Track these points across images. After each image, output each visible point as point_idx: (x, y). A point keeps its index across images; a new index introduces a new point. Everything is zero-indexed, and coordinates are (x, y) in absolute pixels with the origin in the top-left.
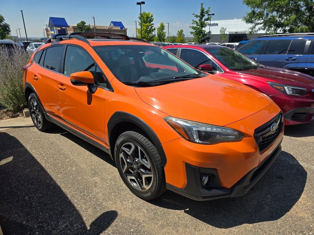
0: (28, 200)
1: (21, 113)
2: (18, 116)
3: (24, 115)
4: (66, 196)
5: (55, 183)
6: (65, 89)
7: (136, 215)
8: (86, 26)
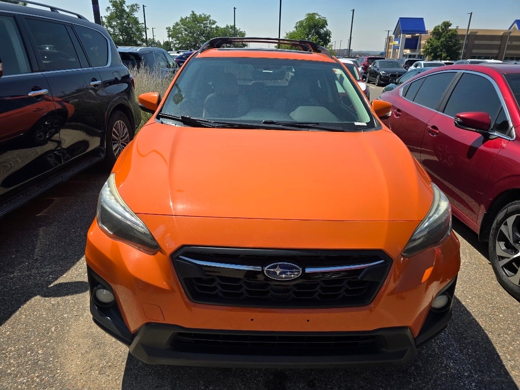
8: (450, 30)
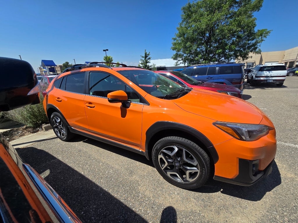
0: (85, 216)
1: (40, 128)
2: (38, 131)
3: (44, 129)
4: (119, 201)
5: (102, 189)
6: (94, 107)
7: (190, 207)
